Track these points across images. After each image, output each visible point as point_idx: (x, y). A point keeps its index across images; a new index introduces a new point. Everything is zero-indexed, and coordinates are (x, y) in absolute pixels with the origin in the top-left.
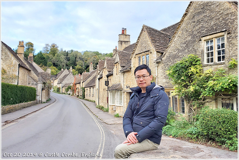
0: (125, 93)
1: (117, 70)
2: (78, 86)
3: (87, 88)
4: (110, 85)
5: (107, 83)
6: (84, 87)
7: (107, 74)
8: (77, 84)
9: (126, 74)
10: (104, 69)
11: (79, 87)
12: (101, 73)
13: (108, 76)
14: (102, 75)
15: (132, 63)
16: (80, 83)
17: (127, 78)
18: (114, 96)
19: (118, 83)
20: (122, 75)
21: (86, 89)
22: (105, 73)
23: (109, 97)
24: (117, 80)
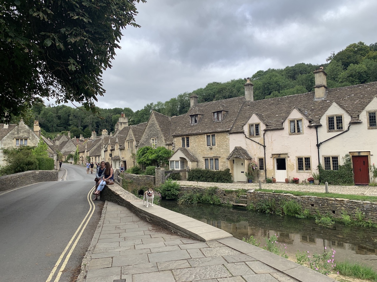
0: (122, 161)
1: (117, 147)
2: (81, 155)
3: (93, 157)
4: (113, 156)
5: (111, 155)
6: (88, 155)
7: (111, 149)
8: (81, 153)
9: (122, 151)
10: (109, 145)
11: (84, 156)
12: (106, 147)
13: (111, 150)
14: (107, 148)
15: (125, 145)
16: (84, 152)
17: (123, 153)
18: (115, 163)
19: (118, 155)
20: (120, 151)
21: (91, 158)
22: (109, 148)
23: (112, 164)
24: (117, 153)
